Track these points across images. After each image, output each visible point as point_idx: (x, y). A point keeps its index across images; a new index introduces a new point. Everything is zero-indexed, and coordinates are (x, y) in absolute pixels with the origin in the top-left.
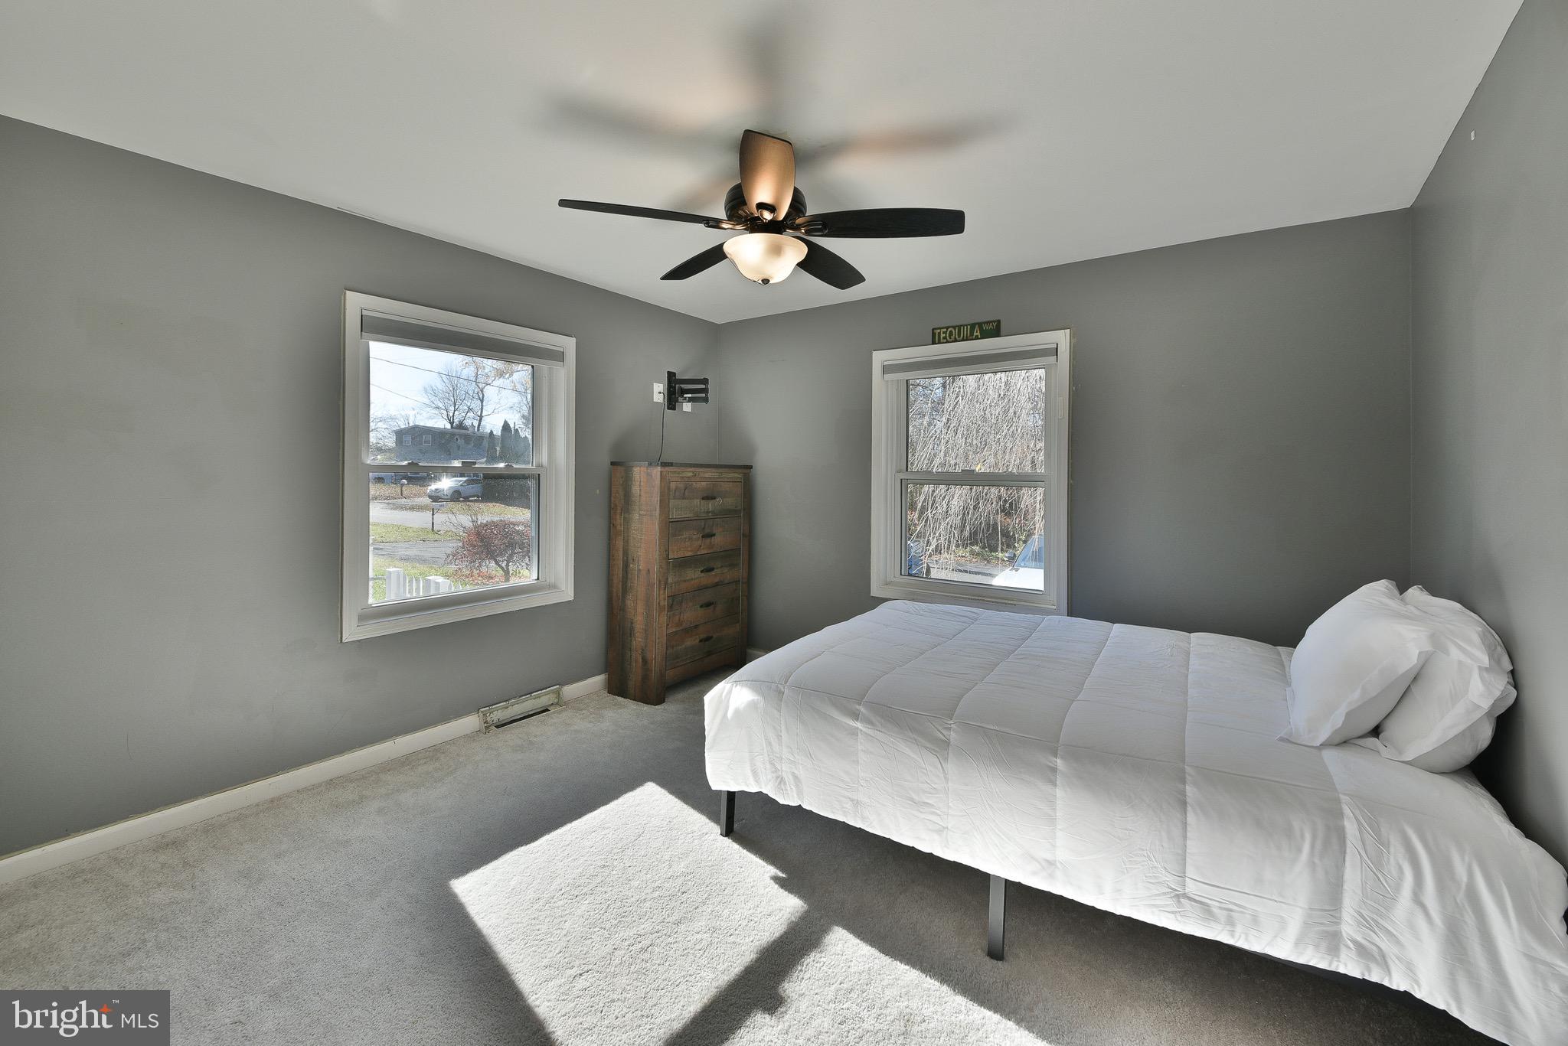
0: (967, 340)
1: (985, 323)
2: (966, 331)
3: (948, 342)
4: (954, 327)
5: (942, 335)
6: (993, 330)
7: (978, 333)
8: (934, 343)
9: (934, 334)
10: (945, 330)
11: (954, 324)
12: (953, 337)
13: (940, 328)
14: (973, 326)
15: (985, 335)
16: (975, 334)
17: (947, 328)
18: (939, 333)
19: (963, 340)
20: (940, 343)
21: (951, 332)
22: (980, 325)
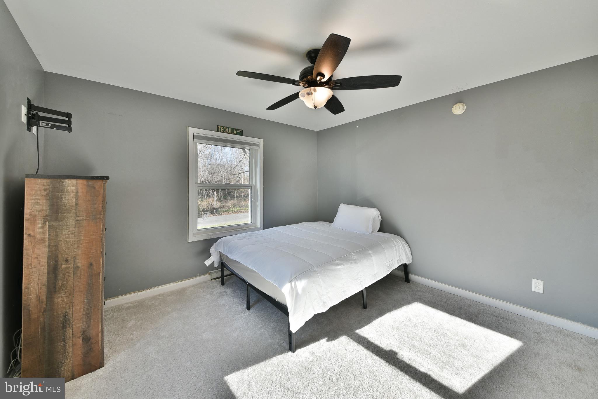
0: (231, 134)
1: (238, 129)
2: (231, 130)
3: (224, 132)
4: (227, 128)
5: (222, 129)
6: (241, 133)
7: (235, 133)
8: (218, 131)
9: (218, 128)
10: (223, 127)
11: (227, 127)
12: (226, 131)
13: (221, 126)
14: (234, 129)
15: (238, 134)
16: (234, 132)
17: (224, 127)
18: (220, 128)
19: (230, 133)
20: (220, 132)
21: (225, 129)
22: (236, 130)
